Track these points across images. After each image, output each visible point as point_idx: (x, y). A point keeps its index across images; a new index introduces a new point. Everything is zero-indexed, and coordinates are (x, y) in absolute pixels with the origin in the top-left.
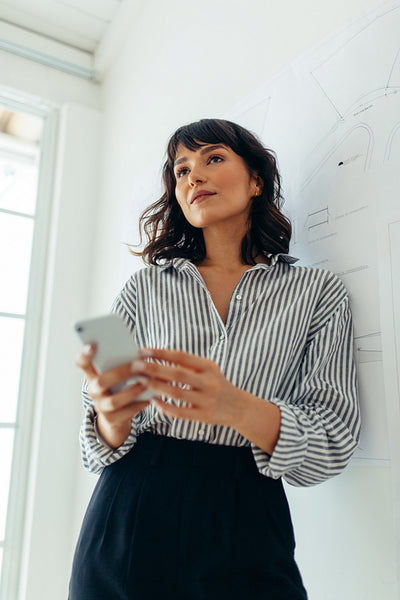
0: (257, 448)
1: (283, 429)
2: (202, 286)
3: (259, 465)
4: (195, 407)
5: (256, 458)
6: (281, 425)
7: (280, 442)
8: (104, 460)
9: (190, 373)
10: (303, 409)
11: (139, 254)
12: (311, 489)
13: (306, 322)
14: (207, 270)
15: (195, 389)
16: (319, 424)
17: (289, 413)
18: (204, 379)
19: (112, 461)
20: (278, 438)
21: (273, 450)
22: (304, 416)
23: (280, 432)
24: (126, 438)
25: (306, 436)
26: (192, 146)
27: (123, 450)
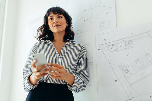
0: (69, 84)
1: (75, 80)
2: (54, 47)
3: (69, 88)
4: (59, 76)
5: (68, 87)
6: (75, 79)
7: (74, 83)
8: (31, 88)
9: (58, 69)
10: (78, 76)
11: (37, 38)
12: (79, 93)
13: (78, 56)
14: (55, 43)
15: (59, 73)
16: (81, 79)
17: (76, 77)
18: (61, 70)
19: (33, 88)
20: (74, 82)
21: (73, 85)
22: (78, 77)
23: (74, 81)
24: (37, 83)
25: (79, 82)
26: (55, 14)
27: (36, 86)
